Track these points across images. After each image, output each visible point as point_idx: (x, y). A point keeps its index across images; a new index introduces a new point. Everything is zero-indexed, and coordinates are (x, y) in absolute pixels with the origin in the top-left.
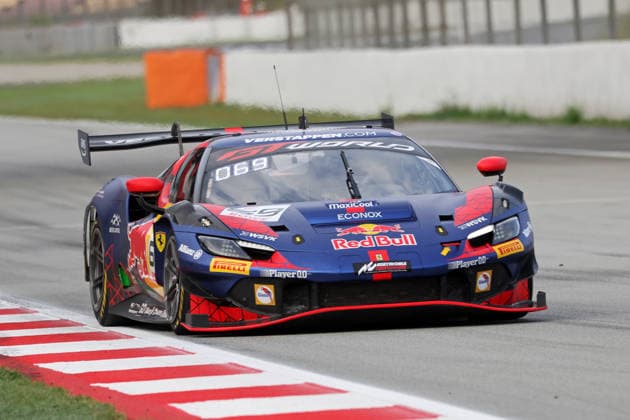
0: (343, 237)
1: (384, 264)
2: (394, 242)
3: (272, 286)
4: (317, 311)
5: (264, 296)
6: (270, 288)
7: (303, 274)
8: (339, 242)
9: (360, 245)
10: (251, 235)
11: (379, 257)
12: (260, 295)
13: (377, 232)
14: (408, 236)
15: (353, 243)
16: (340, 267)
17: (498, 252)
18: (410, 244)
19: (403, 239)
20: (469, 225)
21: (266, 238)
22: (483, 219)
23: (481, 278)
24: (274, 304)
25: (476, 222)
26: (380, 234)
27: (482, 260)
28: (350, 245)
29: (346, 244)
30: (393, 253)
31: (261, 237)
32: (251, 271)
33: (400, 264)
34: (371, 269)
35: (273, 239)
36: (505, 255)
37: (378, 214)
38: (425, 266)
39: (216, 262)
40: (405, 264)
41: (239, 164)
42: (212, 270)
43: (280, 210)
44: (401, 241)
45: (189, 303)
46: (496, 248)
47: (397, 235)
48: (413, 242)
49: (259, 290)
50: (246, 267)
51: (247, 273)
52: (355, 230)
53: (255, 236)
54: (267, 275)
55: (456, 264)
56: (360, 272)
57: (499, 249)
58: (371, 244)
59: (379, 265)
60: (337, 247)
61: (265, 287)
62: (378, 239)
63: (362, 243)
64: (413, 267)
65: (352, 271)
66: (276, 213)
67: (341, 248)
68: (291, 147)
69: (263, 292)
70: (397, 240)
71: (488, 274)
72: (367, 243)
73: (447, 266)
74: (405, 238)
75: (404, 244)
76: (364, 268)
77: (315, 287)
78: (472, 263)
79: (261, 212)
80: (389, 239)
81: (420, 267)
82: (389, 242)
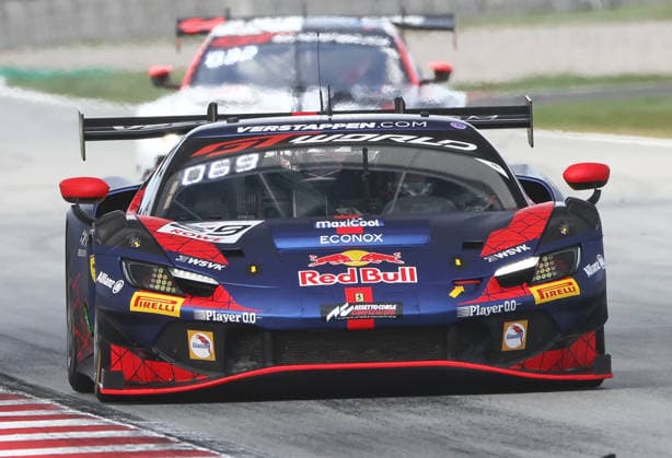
0: (315, 268)
1: (364, 307)
2: (385, 277)
3: (211, 333)
4: (271, 369)
5: (201, 347)
6: (208, 336)
7: (250, 317)
8: (308, 275)
9: (336, 280)
10: (191, 261)
11: (359, 297)
12: (196, 346)
13: (366, 263)
14: (407, 269)
15: (327, 277)
16: (303, 310)
17: (537, 296)
18: (408, 280)
19: (399, 273)
20: (500, 255)
21: (210, 266)
22: (524, 248)
23: (509, 330)
24: (214, 359)
25: (512, 252)
26: (370, 265)
27: (510, 305)
28: (322, 280)
29: (317, 279)
30: (380, 292)
31: (204, 264)
32: (181, 312)
33: (387, 307)
34: (344, 314)
35: (219, 267)
36: (546, 300)
37: (378, 237)
38: (422, 312)
39: (138, 298)
40: (395, 307)
41: (219, 162)
42: (133, 308)
43: (245, 227)
44: (396, 277)
45: (109, 354)
46: (534, 290)
47: (393, 268)
48: (412, 278)
49: (194, 338)
50: (175, 306)
51: (177, 314)
52: (336, 259)
53: (196, 262)
54: (203, 318)
55: (469, 310)
56: (329, 317)
57: (539, 291)
58: (353, 279)
59: (357, 308)
60: (304, 282)
61: (202, 334)
62: (365, 272)
63: (341, 278)
64: (405, 313)
65: (319, 315)
66: (238, 231)
67: (309, 284)
68: (297, 141)
69: (199, 342)
70: (391, 275)
71: (522, 326)
72: (347, 278)
73: (456, 312)
74: (403, 271)
75: (400, 280)
76: (335, 312)
77: (268, 337)
78: (493, 309)
79: (219, 230)
80: (380, 274)
81: (417, 313)
82: (378, 278)
